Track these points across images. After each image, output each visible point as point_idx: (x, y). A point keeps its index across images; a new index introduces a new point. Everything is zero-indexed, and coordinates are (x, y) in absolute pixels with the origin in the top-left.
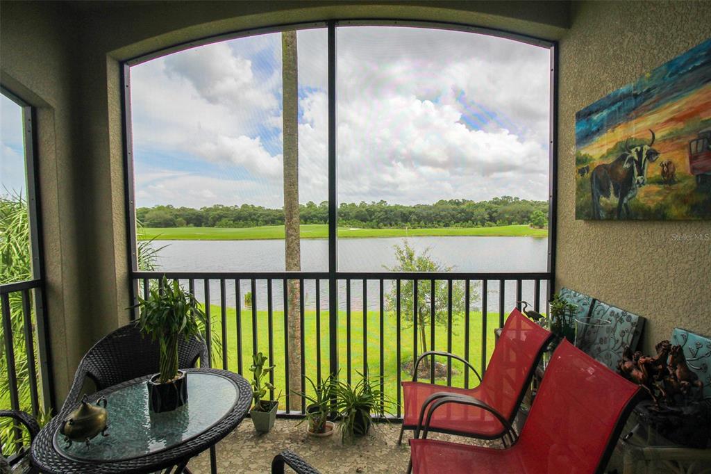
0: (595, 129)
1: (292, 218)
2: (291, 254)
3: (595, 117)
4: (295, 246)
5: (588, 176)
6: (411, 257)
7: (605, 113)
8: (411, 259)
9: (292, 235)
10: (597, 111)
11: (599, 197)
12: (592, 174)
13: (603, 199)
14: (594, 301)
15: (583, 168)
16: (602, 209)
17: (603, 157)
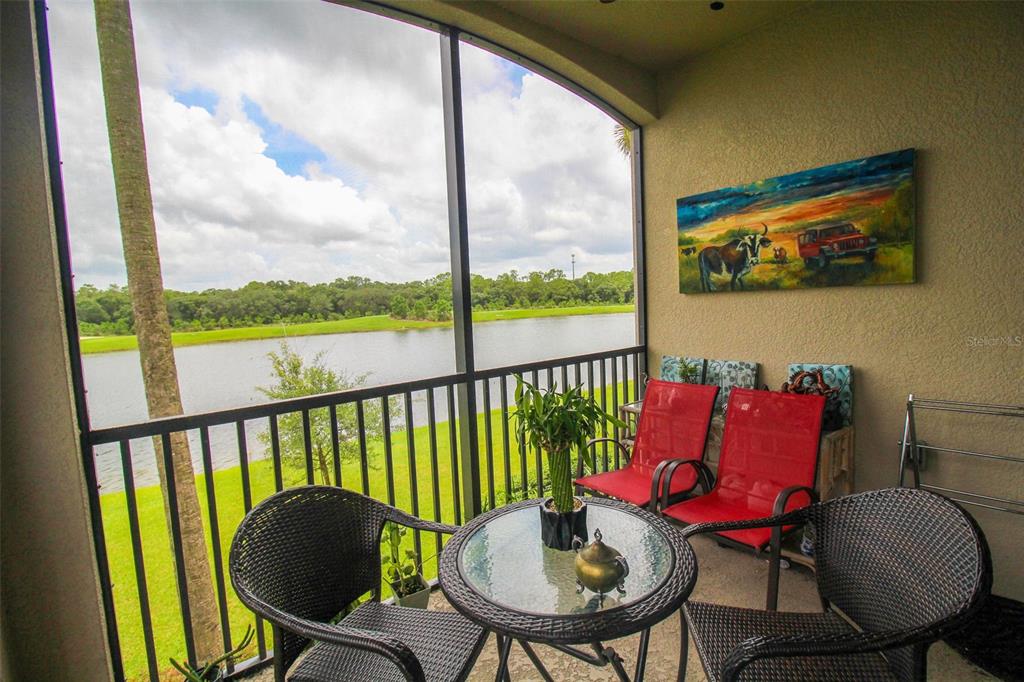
0: (702, 216)
1: (154, 312)
2: (162, 380)
3: (702, 206)
4: (169, 363)
5: (694, 255)
6: (295, 369)
7: (714, 204)
8: (297, 373)
9: (159, 344)
10: (704, 202)
11: (709, 275)
12: (700, 254)
13: (715, 275)
14: (706, 361)
15: (689, 249)
16: (713, 283)
17: (712, 240)
